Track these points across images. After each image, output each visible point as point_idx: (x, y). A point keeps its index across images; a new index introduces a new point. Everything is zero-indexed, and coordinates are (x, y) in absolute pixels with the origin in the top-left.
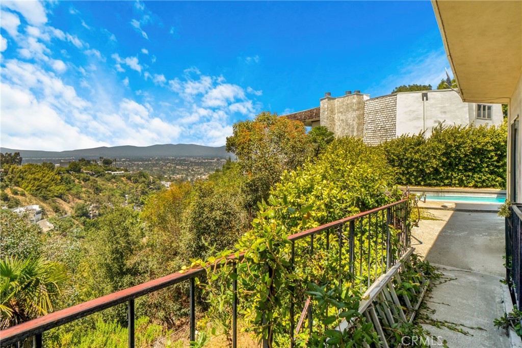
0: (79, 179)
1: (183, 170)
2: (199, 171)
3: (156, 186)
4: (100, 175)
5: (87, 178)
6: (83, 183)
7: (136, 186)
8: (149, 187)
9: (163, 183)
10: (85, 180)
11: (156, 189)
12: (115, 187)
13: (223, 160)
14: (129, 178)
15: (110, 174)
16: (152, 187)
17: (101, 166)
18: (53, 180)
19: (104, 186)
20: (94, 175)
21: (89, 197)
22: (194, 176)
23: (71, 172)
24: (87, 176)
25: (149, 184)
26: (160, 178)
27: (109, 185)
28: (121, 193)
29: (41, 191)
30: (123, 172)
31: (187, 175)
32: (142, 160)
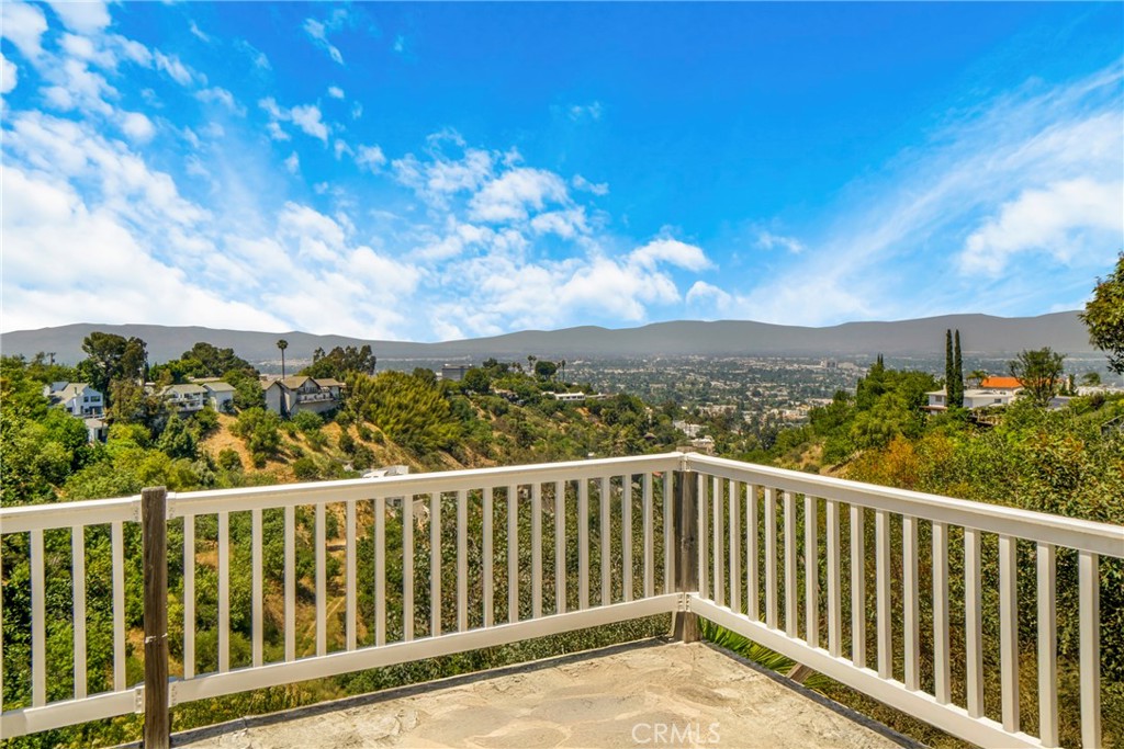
0: (485, 408)
1: (731, 392)
2: (776, 396)
3: (660, 434)
4: (530, 399)
5: (503, 407)
6: (494, 419)
7: (614, 432)
8: (643, 434)
9: (679, 425)
10: (500, 412)
11: (662, 442)
12: (563, 432)
13: (845, 365)
14: (595, 410)
15: (551, 398)
16: (652, 435)
17: (531, 379)
18: (434, 410)
19: (539, 429)
20: (517, 399)
21: (508, 453)
22: (760, 409)
23: (470, 393)
24: (502, 403)
25: (643, 428)
26: (672, 412)
27: (550, 424)
28: (578, 449)
29: (413, 433)
30: (581, 394)
31: (741, 407)
32: (623, 364)
